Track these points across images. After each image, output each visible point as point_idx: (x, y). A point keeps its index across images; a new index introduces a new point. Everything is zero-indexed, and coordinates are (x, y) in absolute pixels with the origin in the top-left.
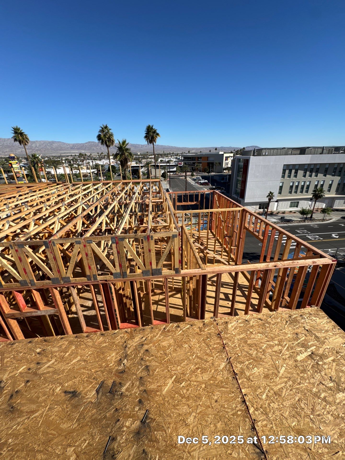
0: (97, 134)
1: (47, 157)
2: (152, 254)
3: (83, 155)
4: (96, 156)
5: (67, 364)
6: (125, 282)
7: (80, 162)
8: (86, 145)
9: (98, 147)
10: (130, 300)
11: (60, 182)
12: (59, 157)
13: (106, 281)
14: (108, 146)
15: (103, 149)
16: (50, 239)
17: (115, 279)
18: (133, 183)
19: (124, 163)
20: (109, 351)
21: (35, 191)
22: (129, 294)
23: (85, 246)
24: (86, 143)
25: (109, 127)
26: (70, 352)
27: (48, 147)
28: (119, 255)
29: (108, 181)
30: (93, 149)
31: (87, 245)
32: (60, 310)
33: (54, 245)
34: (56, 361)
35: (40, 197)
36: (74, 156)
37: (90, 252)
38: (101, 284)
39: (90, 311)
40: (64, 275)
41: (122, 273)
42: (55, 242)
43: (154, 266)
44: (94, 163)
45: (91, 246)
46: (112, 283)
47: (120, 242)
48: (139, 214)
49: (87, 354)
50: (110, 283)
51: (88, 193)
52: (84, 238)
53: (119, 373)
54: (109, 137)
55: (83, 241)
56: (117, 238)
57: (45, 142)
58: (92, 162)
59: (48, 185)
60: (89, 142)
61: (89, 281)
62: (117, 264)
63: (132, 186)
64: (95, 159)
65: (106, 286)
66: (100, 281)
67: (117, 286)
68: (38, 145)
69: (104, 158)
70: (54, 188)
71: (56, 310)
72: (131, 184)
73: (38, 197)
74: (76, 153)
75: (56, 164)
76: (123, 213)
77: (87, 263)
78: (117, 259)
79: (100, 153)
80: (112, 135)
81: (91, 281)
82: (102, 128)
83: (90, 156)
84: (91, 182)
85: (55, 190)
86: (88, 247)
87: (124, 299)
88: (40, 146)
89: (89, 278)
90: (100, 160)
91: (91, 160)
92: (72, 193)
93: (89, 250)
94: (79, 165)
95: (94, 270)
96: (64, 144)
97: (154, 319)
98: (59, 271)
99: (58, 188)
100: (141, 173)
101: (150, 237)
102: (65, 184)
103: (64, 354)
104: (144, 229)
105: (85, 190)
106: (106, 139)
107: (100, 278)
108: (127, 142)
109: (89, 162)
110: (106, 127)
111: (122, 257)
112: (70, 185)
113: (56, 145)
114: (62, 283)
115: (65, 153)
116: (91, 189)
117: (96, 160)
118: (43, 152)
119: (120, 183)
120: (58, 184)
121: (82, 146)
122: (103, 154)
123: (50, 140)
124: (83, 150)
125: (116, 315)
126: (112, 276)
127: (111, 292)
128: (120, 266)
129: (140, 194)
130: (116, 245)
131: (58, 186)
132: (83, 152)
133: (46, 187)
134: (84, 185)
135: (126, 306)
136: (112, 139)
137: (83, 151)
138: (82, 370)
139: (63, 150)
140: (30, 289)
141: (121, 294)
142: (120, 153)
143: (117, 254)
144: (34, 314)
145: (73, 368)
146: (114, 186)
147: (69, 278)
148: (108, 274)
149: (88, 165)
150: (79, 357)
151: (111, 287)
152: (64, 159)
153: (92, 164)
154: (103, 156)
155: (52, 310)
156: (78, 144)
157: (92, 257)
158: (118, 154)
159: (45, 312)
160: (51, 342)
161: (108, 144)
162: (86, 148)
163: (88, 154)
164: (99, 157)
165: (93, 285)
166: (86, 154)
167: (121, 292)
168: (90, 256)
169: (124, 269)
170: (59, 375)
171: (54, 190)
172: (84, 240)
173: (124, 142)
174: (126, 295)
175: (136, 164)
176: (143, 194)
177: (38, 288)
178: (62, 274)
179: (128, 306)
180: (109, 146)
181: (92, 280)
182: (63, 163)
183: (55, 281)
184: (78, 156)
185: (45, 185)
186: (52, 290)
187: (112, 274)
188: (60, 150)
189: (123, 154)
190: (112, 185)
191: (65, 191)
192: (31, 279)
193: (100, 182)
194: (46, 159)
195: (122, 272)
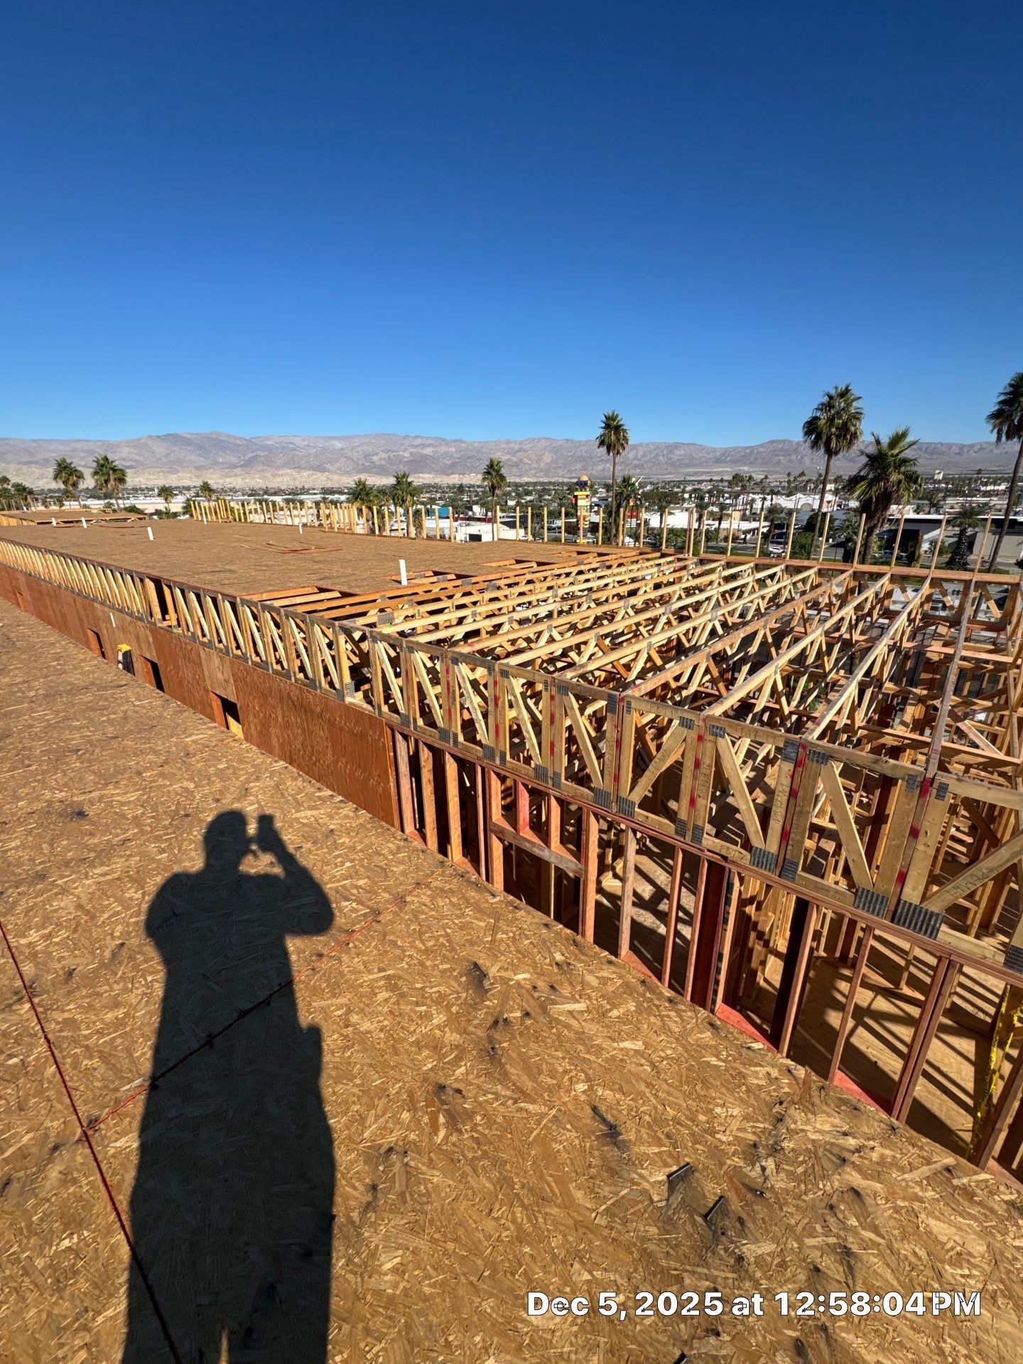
0: (807, 417)
1: (651, 483)
2: (921, 847)
3: (742, 480)
4: (781, 482)
5: (610, 1037)
6: (769, 887)
7: (730, 498)
8: (761, 450)
9: (794, 457)
10: (764, 950)
11: (671, 550)
12: (678, 484)
13: (725, 858)
14: (830, 453)
15: (815, 461)
16: (624, 694)
17: (754, 868)
18: (893, 579)
19: (874, 507)
20: (724, 1090)
21: (609, 567)
22: (767, 929)
23: (700, 738)
24: (762, 445)
25: (855, 391)
26: (622, 1010)
27: (661, 458)
28: (792, 801)
29: (806, 563)
30: (779, 462)
31: (709, 737)
32: (586, 871)
33: (629, 712)
34: (588, 1011)
35: (619, 582)
36: (717, 481)
37: (708, 761)
38: (708, 861)
39: (642, 911)
40: (624, 792)
41: (781, 860)
42: (633, 705)
43: (912, 893)
44: (768, 504)
45: (719, 744)
46: (739, 874)
47: (812, 765)
48: (889, 687)
49: (662, 1050)
50: (734, 870)
51: (734, 589)
52: (708, 717)
53: (744, 1184)
54: (845, 424)
55: (701, 723)
56: (804, 747)
57: (658, 446)
58: (764, 499)
59: (641, 554)
60: (773, 442)
61: (678, 838)
62: (776, 826)
63: (888, 587)
64: (773, 493)
65: (718, 876)
66: (709, 850)
67: (747, 889)
68: (640, 454)
69: (803, 489)
70: (652, 563)
71: (579, 866)
72: (885, 580)
73: (614, 582)
74: (727, 472)
75: (664, 499)
76: (831, 671)
77: (689, 788)
78: (783, 811)
79: (796, 473)
80: (857, 416)
81: (682, 839)
82: (831, 398)
83: (761, 482)
84: (752, 558)
85: (655, 569)
86: (709, 745)
87: (753, 935)
88: (644, 455)
89: (681, 829)
90: (789, 495)
91: (762, 493)
92: (693, 583)
93: (708, 753)
94: (723, 507)
95: (703, 814)
96: (702, 448)
97: (839, 1069)
98: (617, 778)
99: (659, 565)
100: (925, 546)
101: (936, 785)
102: (681, 556)
103: (609, 1007)
104: (895, 743)
105: (728, 579)
106: (833, 430)
107: (710, 843)
108: (909, 439)
109: (753, 501)
110: (844, 394)
111: (801, 812)
112: (691, 561)
113: (682, 452)
114: (614, 810)
115: (696, 474)
116: (749, 580)
117: (777, 493)
118: (647, 471)
119: (843, 572)
120: (663, 556)
121: (747, 455)
122: (805, 478)
123: (671, 441)
124: (746, 465)
125: (718, 971)
126: (748, 855)
127: (726, 897)
128: (785, 835)
129: (914, 620)
130: (792, 769)
131: (662, 561)
132: (745, 470)
133: (635, 559)
134: (729, 565)
135: (750, 960)
136: (853, 429)
137: (746, 468)
138: (642, 1087)
139: (695, 466)
140: (548, 791)
141: (749, 917)
142: (871, 476)
143: (786, 798)
144: (536, 851)
145: (622, 1060)
146: (819, 580)
147: (633, 803)
148: (735, 843)
149: (748, 507)
150: (641, 1043)
151: (733, 885)
152: (689, 488)
153: (760, 506)
154: (803, 481)
155: (571, 861)
156: (738, 448)
157: (709, 776)
158: (863, 478)
159: (557, 858)
160: (586, 955)
161: (833, 445)
162: (756, 459)
163: (758, 477)
164: (789, 487)
165: (684, 851)
166: (754, 476)
167: (751, 910)
168: (704, 771)
169: (792, 851)
170: (588, 1052)
171: (650, 571)
172: (704, 720)
173: (896, 440)
174: (759, 928)
175: (917, 511)
176: (921, 620)
177: (563, 797)
178: (621, 787)
179: (754, 964)
180: (836, 453)
181: (687, 838)
182: (684, 500)
183: (600, 795)
184: (729, 482)
185: (634, 553)
186: (588, 816)
187: (747, 845)
188: (688, 466)
189: (882, 477)
190: (813, 576)
191: (677, 575)
192: (557, 770)
193: (778, 562)
194: (649, 488)
195: (782, 856)
